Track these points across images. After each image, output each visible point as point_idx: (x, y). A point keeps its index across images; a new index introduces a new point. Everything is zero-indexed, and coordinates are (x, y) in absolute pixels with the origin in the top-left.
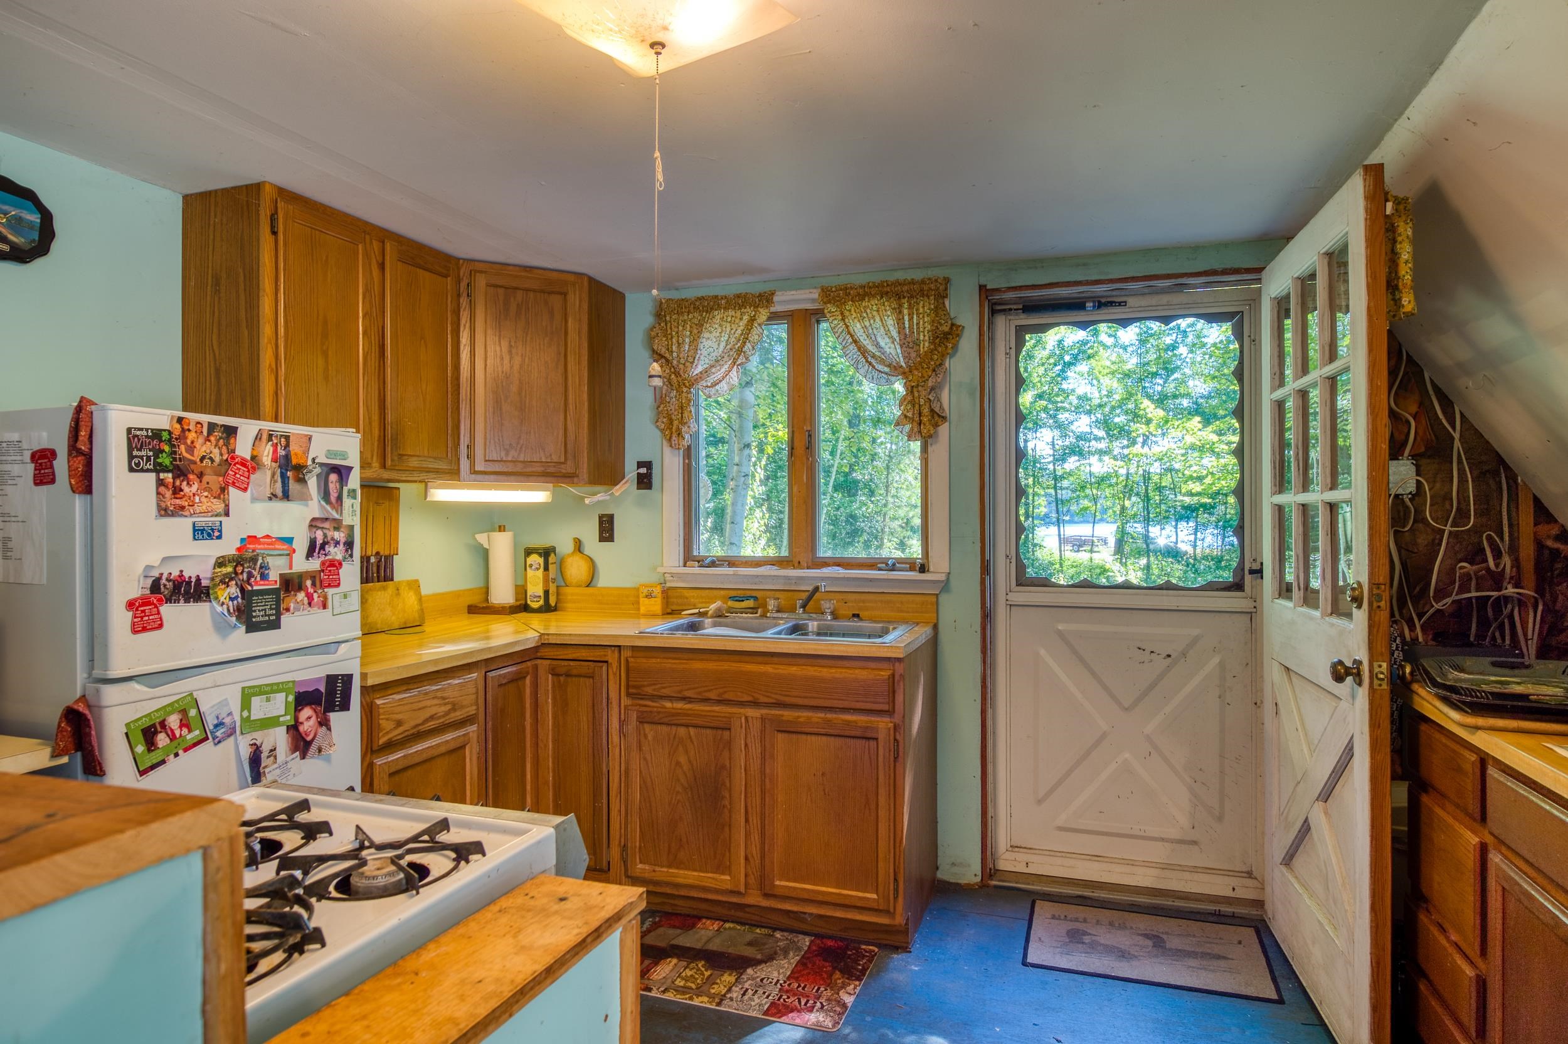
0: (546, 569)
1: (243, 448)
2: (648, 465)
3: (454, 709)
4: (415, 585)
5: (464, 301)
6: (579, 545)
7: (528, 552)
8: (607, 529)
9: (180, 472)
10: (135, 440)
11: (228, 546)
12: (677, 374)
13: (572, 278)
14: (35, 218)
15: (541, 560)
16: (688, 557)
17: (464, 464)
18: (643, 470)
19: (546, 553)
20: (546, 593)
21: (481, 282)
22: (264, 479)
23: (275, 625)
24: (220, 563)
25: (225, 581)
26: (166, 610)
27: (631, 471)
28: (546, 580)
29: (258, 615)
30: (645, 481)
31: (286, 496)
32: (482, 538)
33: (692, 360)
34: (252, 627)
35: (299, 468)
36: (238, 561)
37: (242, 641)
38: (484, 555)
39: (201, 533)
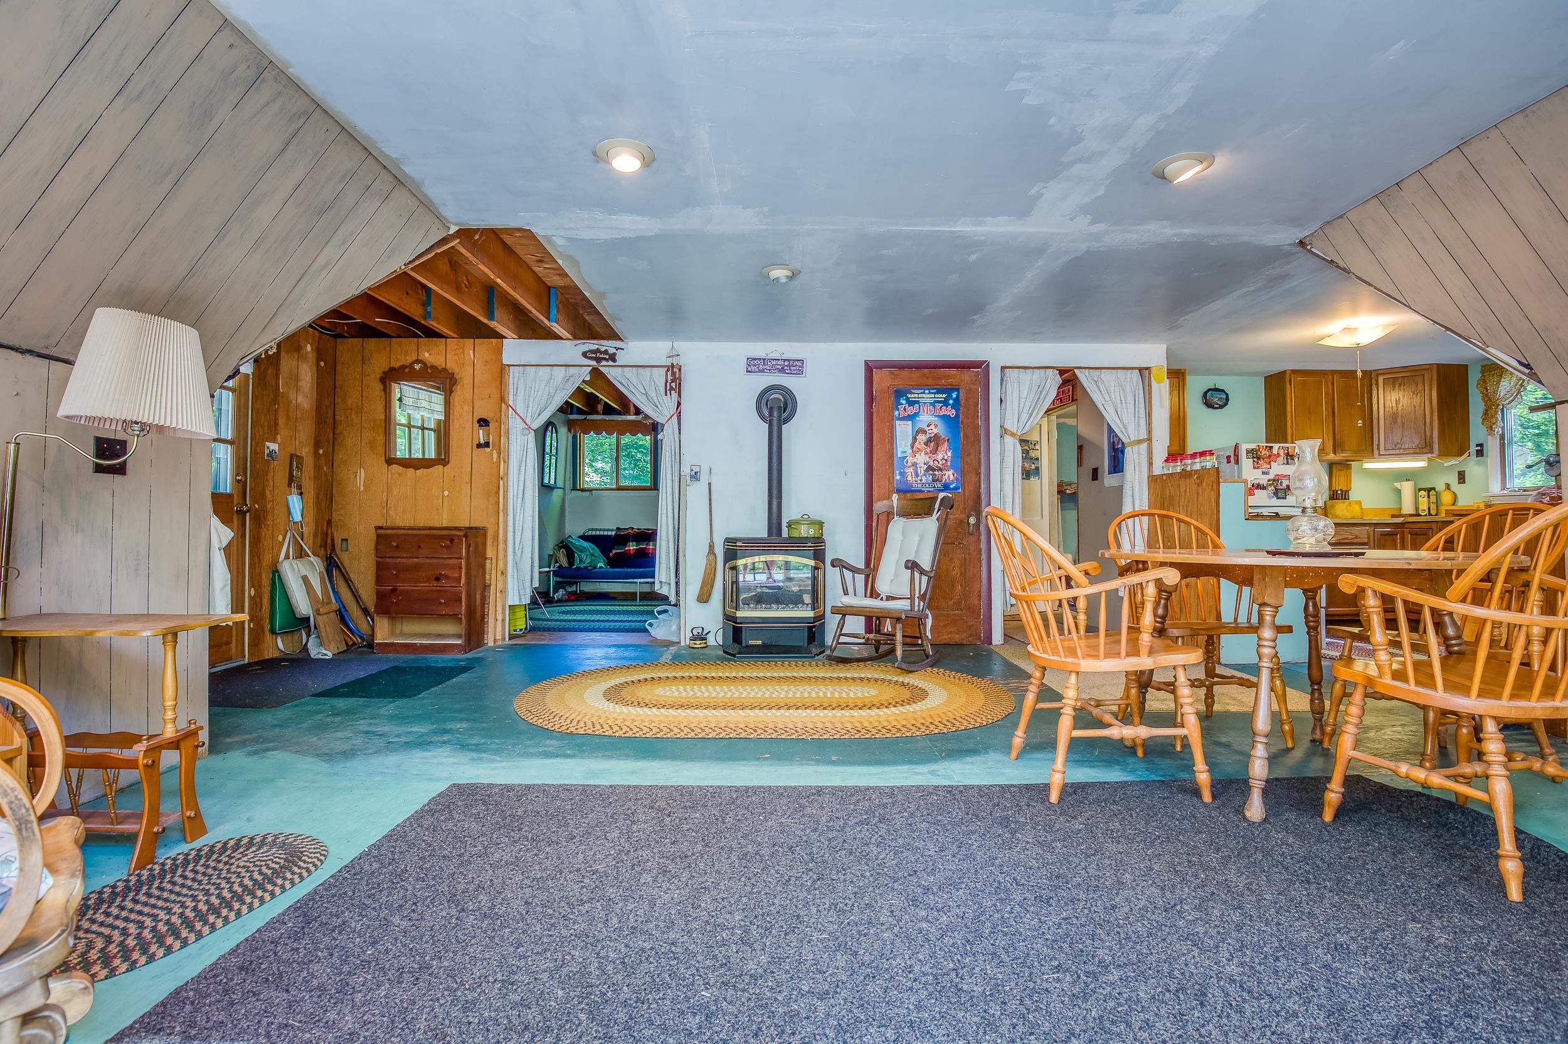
0: (1429, 497)
1: (1275, 451)
2: (1481, 445)
3: (1356, 537)
4: (1359, 503)
5: (1374, 387)
6: (1448, 487)
7: (1420, 490)
8: (1462, 477)
9: (1258, 458)
10: (1248, 452)
11: (1271, 476)
12: (1490, 400)
13: (1427, 367)
14: (1225, 396)
15: (1426, 494)
16: (1504, 488)
17: (1376, 452)
18: (1479, 448)
19: (1429, 490)
20: (1429, 508)
21: (1381, 380)
22: (1281, 460)
23: (1285, 498)
24: (1269, 481)
25: (1270, 485)
26: (1256, 491)
27: (1473, 449)
28: (1429, 503)
29: (1280, 495)
30: (1480, 453)
31: (1288, 464)
32: (1397, 485)
33: (1495, 392)
34: (1278, 498)
35: (1292, 456)
36: (1274, 480)
37: (1275, 501)
38: (1399, 492)
39: (1264, 473)
